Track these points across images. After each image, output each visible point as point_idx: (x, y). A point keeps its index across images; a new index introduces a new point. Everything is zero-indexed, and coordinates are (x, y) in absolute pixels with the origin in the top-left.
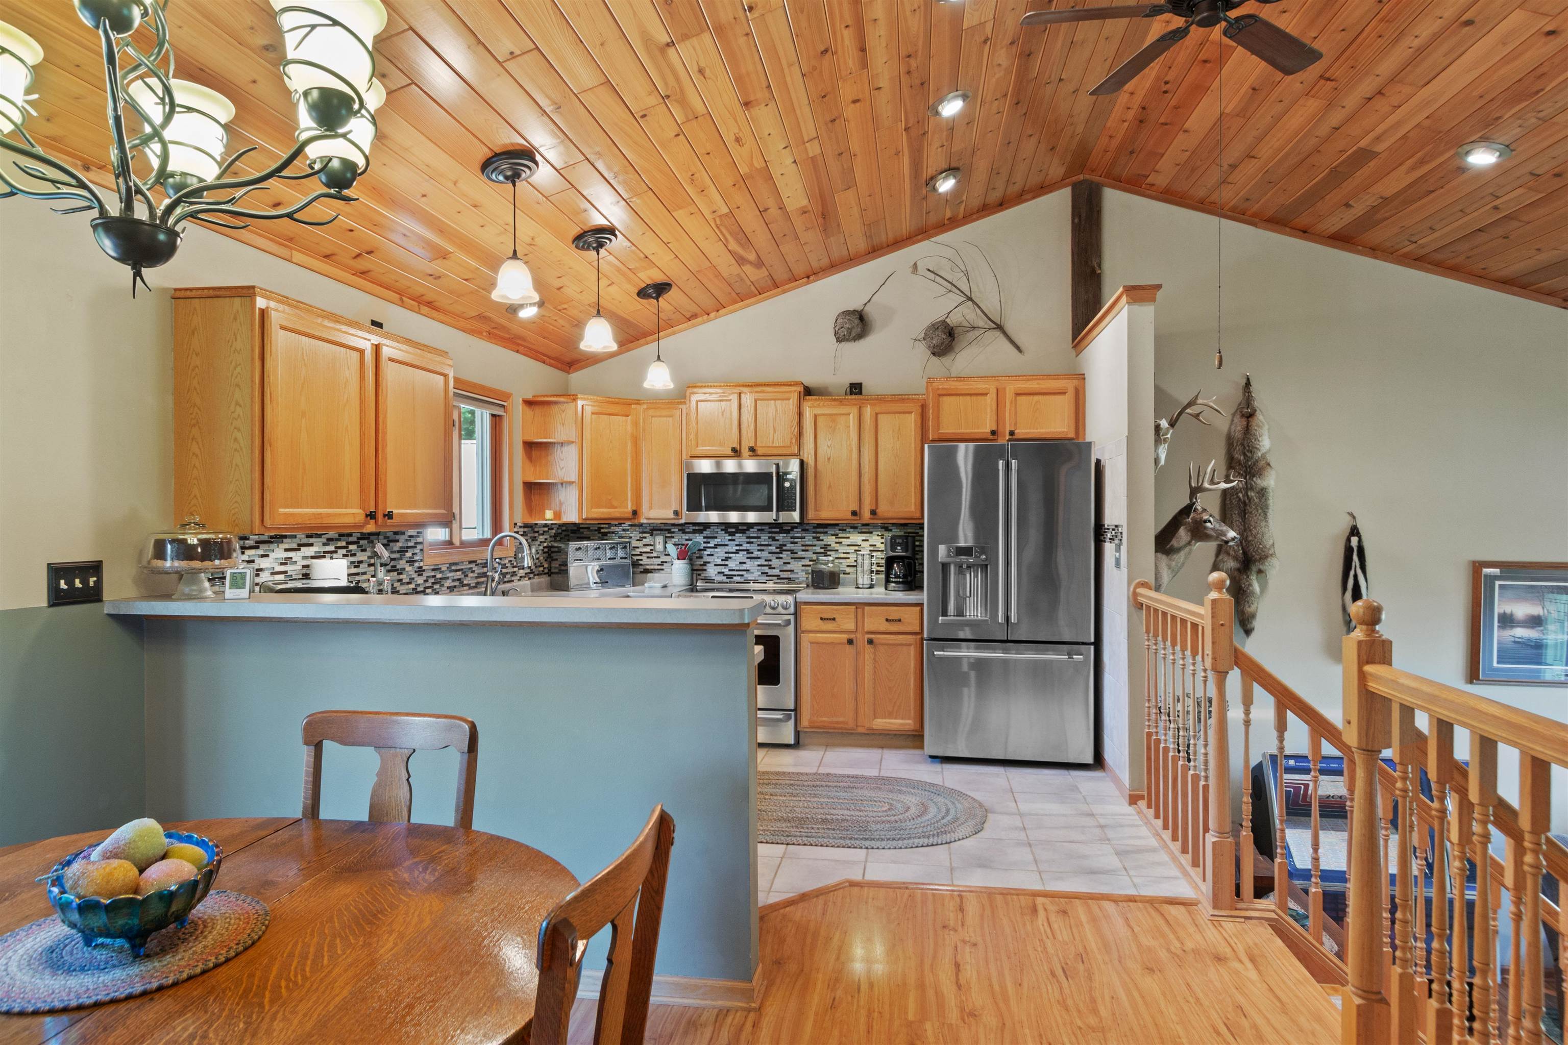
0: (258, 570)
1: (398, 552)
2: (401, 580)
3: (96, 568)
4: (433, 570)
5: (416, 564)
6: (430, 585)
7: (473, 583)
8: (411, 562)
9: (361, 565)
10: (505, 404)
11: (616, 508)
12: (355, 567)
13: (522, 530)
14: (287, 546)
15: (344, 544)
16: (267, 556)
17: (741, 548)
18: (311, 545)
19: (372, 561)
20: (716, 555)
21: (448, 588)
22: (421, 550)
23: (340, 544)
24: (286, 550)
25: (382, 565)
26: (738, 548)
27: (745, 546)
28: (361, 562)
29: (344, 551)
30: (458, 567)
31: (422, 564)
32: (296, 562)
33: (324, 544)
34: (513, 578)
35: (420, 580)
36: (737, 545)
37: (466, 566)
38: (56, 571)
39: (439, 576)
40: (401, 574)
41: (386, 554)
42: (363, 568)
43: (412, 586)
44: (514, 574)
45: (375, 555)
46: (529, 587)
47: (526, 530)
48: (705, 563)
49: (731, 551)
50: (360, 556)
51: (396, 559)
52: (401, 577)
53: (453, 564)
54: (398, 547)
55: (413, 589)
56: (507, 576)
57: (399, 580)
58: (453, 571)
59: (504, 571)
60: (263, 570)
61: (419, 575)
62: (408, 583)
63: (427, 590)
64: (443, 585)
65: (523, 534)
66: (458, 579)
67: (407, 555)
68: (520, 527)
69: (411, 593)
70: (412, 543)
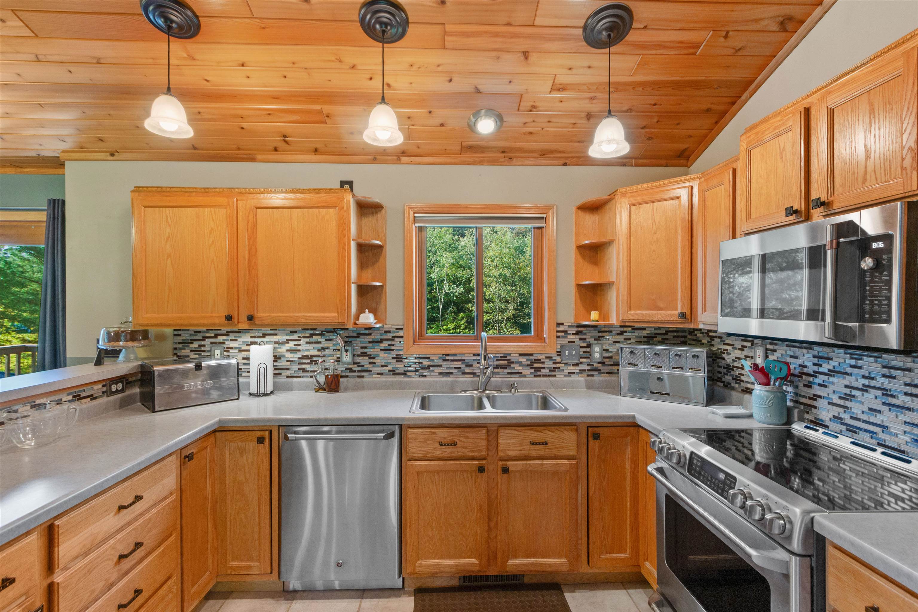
0: (227, 348)
1: (370, 342)
2: (375, 363)
4: (417, 358)
5: (394, 353)
6: (414, 369)
8: (387, 350)
9: (325, 350)
11: (661, 309)
14: (253, 335)
16: (236, 340)
17: (873, 383)
18: (276, 335)
19: (338, 348)
20: (831, 388)
21: (440, 373)
22: (402, 342)
23: (302, 335)
24: (252, 337)
25: (346, 351)
26: (866, 382)
27: (880, 381)
28: (327, 348)
29: (308, 340)
31: (401, 353)
34: (554, 373)
35: (400, 365)
36: (864, 377)
37: (469, 358)
39: (426, 363)
40: (374, 358)
43: (390, 368)
44: (555, 369)
46: (583, 384)
47: (580, 329)
48: (815, 397)
49: (855, 384)
50: (324, 343)
51: (366, 348)
52: (373, 361)
53: (448, 355)
54: (370, 338)
55: (390, 371)
56: (543, 370)
57: (370, 363)
58: (448, 360)
59: (536, 365)
60: (232, 348)
61: (397, 361)
62: (382, 366)
63: (408, 374)
64: (433, 371)
65: (577, 333)
66: (455, 368)
67: (382, 345)
68: (569, 326)
69: (387, 374)
70: (389, 336)
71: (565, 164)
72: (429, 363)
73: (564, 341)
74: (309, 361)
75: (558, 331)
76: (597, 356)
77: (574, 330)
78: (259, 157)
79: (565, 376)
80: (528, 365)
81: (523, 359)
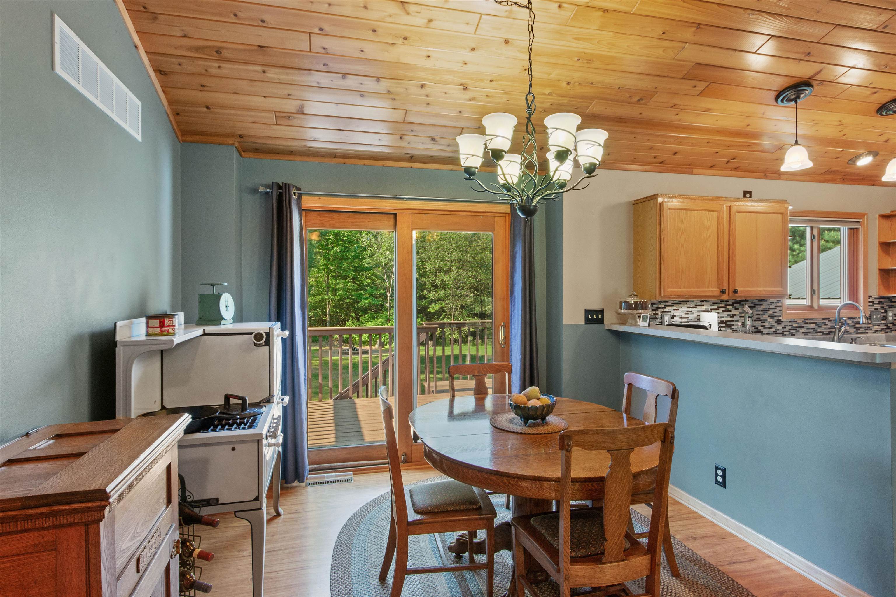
0: (673, 316)
1: (762, 311)
2: (764, 326)
3: (602, 311)
4: (790, 322)
5: (776, 318)
6: (788, 330)
7: (826, 331)
8: (772, 316)
9: (735, 317)
10: (861, 220)
12: (731, 317)
13: (878, 300)
14: (689, 306)
15: (723, 305)
16: (678, 310)
18: (703, 305)
19: (743, 315)
21: (803, 333)
22: (780, 310)
23: (720, 305)
24: (688, 307)
25: (749, 317)
28: (735, 315)
29: (724, 309)
30: (812, 321)
31: (780, 318)
32: (694, 313)
33: (711, 305)
34: (867, 331)
35: (779, 327)
37: (819, 321)
38: (587, 312)
39: (795, 325)
40: (764, 322)
41: (750, 311)
42: (735, 318)
43: (773, 330)
44: (868, 328)
45: (744, 312)
46: (884, 338)
47: (881, 300)
50: (734, 312)
51: (759, 315)
52: (764, 324)
53: (807, 319)
54: (761, 308)
55: (774, 331)
56: (861, 329)
57: (762, 326)
58: (807, 323)
59: (857, 326)
60: (676, 316)
61: (778, 324)
62: (769, 328)
63: (785, 333)
64: (799, 331)
65: (880, 303)
66: (812, 329)
67: (769, 312)
68: (875, 298)
69: (772, 334)
70: (773, 306)
71: (873, 185)
72: (796, 325)
73: (872, 308)
74: (724, 325)
75: (869, 302)
76: (890, 318)
77: (877, 301)
78: (695, 171)
79: (873, 333)
80: (852, 326)
81: (849, 322)
